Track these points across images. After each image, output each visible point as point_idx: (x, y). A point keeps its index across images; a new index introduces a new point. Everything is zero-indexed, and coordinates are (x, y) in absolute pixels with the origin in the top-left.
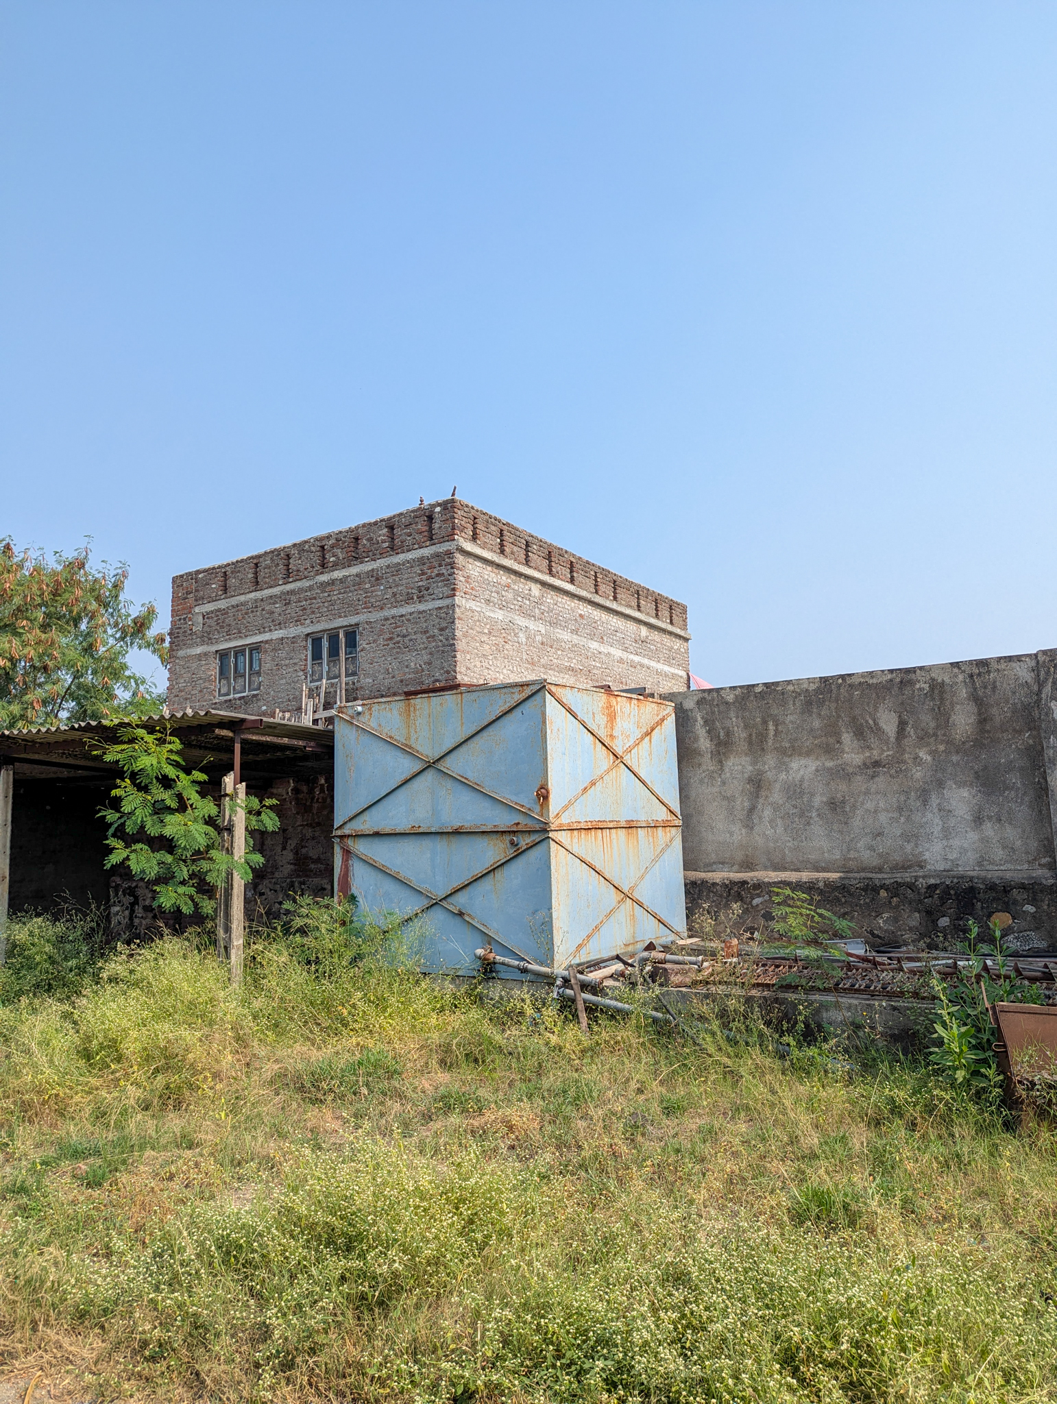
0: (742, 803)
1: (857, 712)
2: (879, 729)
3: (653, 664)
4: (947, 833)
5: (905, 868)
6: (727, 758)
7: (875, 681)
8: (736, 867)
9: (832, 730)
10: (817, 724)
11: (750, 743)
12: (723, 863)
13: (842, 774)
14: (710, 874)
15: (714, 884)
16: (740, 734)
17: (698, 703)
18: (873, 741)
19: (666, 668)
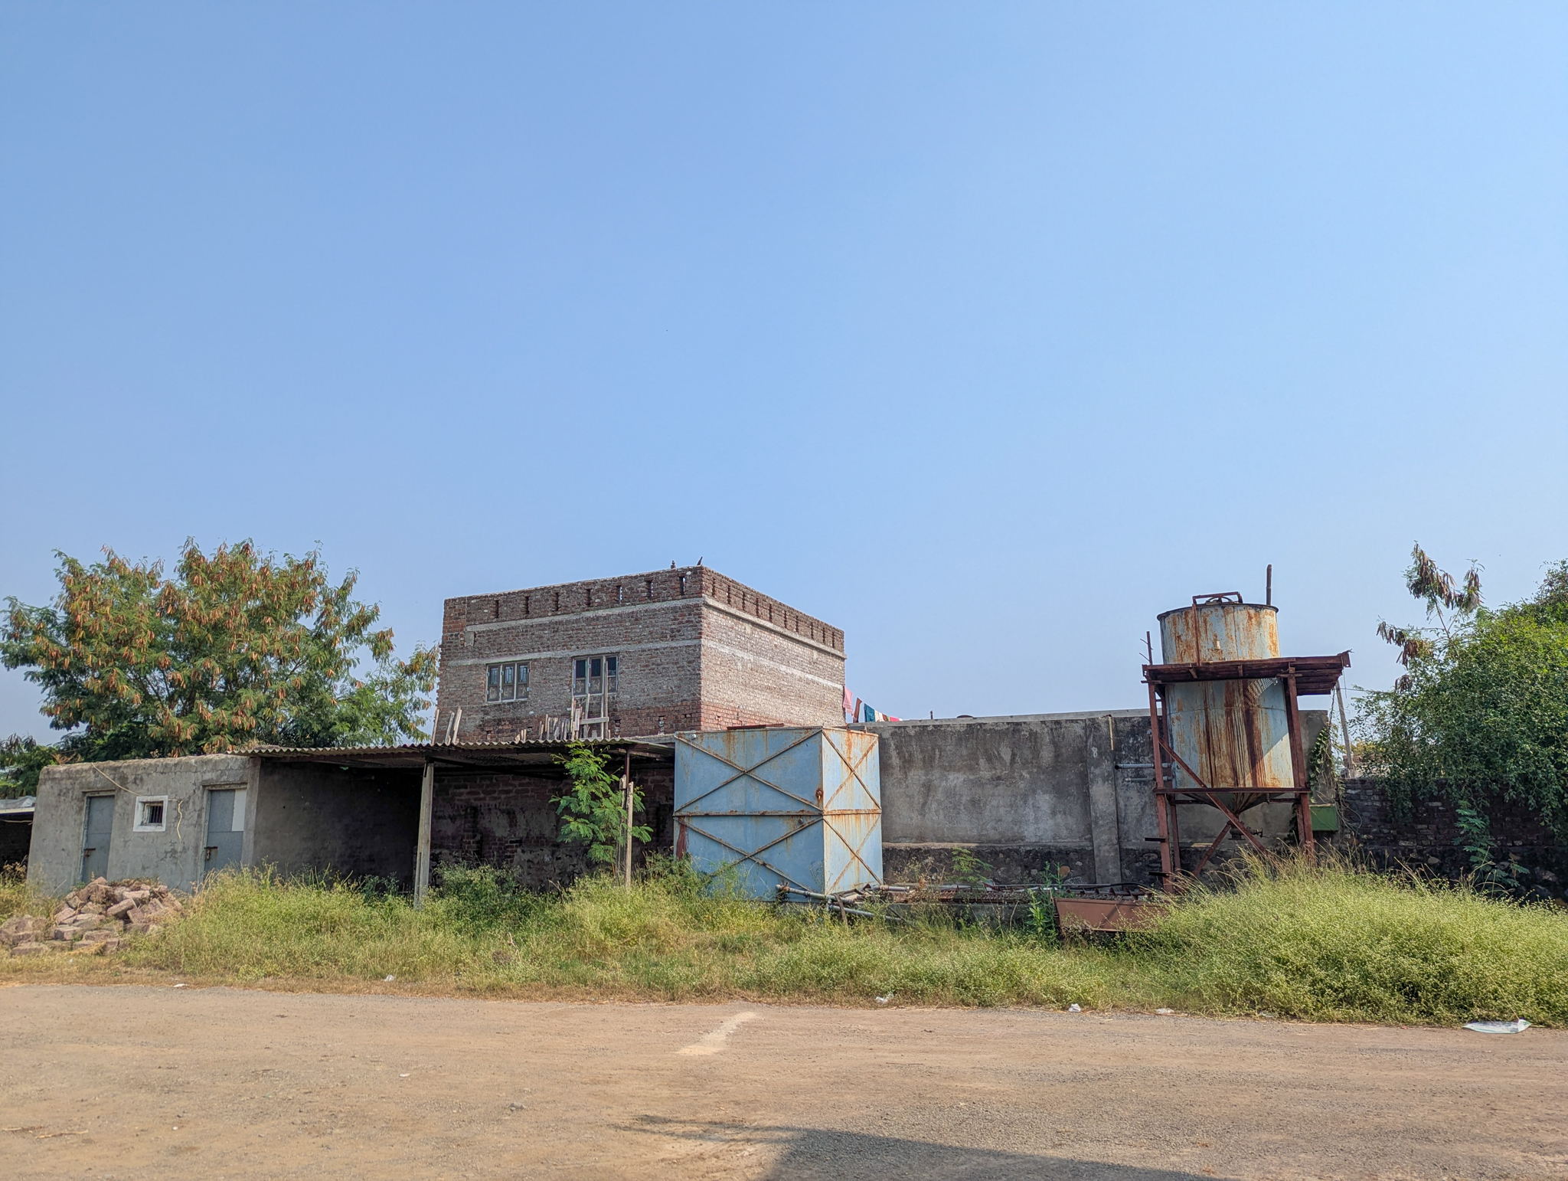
0: (919, 799)
1: (988, 746)
2: (1001, 757)
3: (821, 680)
4: (1037, 820)
5: (1014, 841)
6: (910, 770)
7: (999, 728)
8: (914, 840)
9: (973, 756)
10: (965, 752)
11: (924, 762)
12: (906, 837)
13: (979, 783)
14: (897, 844)
15: (901, 850)
16: (917, 756)
17: (892, 734)
18: (997, 764)
19: (830, 684)
